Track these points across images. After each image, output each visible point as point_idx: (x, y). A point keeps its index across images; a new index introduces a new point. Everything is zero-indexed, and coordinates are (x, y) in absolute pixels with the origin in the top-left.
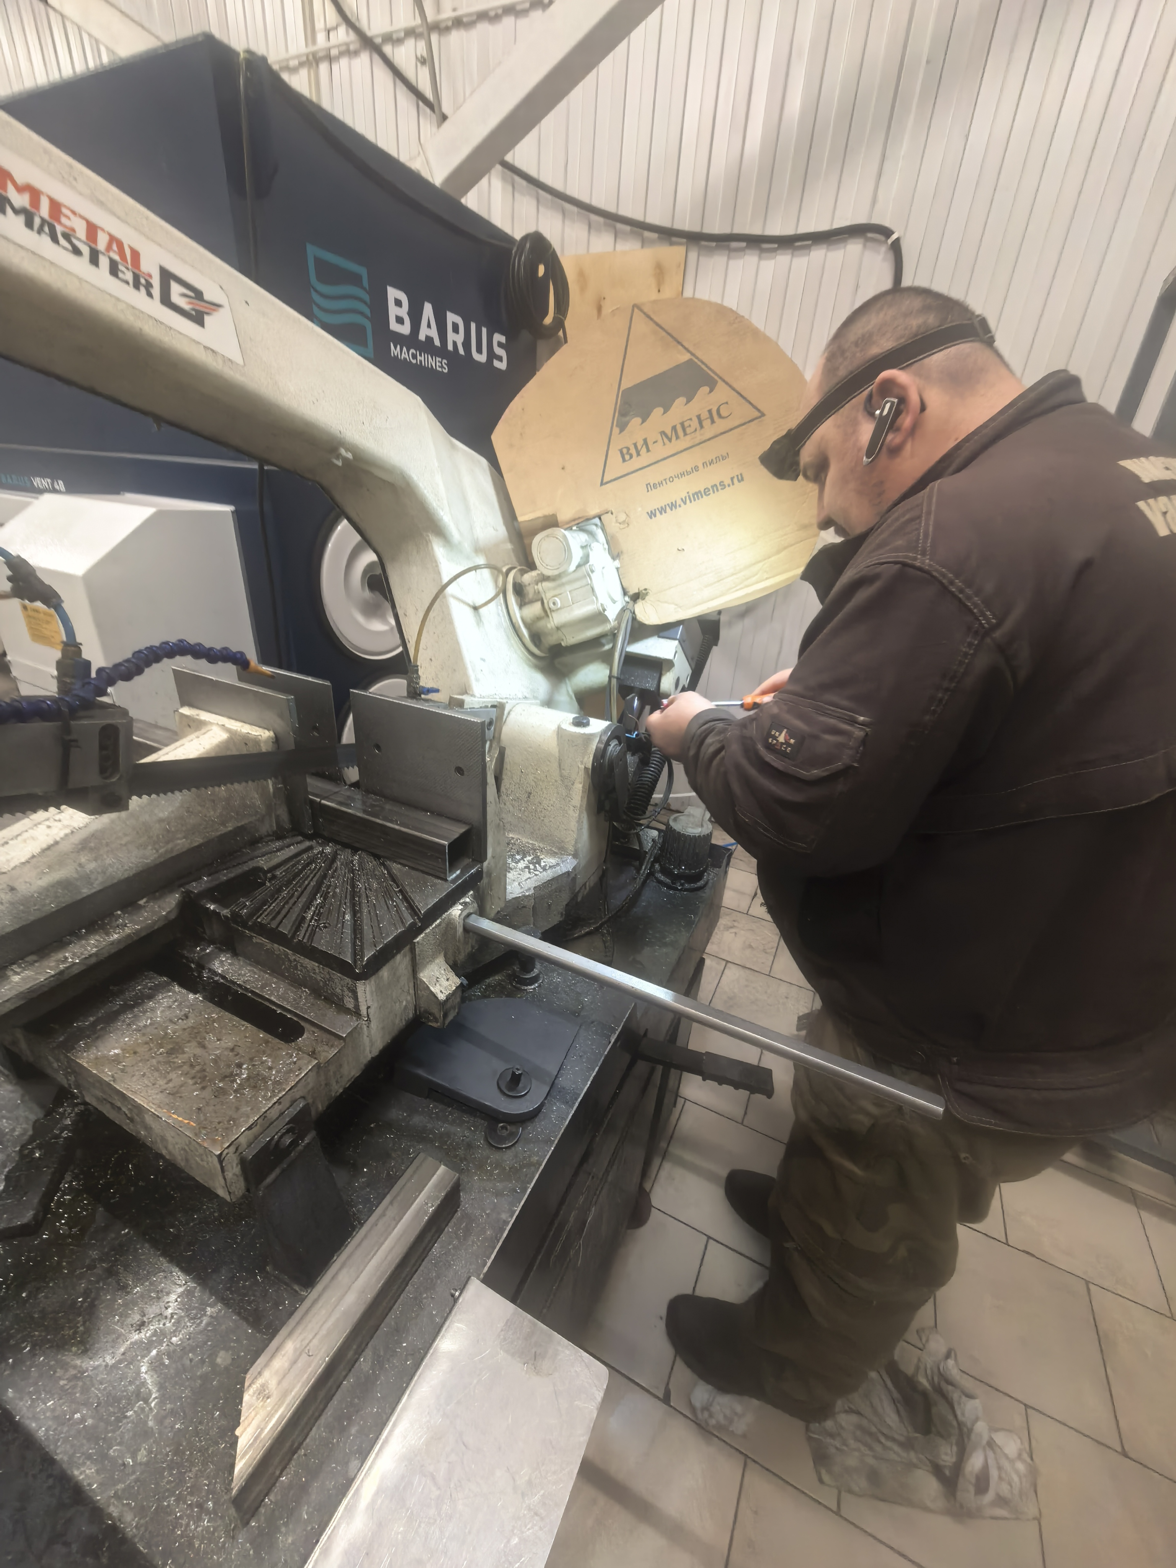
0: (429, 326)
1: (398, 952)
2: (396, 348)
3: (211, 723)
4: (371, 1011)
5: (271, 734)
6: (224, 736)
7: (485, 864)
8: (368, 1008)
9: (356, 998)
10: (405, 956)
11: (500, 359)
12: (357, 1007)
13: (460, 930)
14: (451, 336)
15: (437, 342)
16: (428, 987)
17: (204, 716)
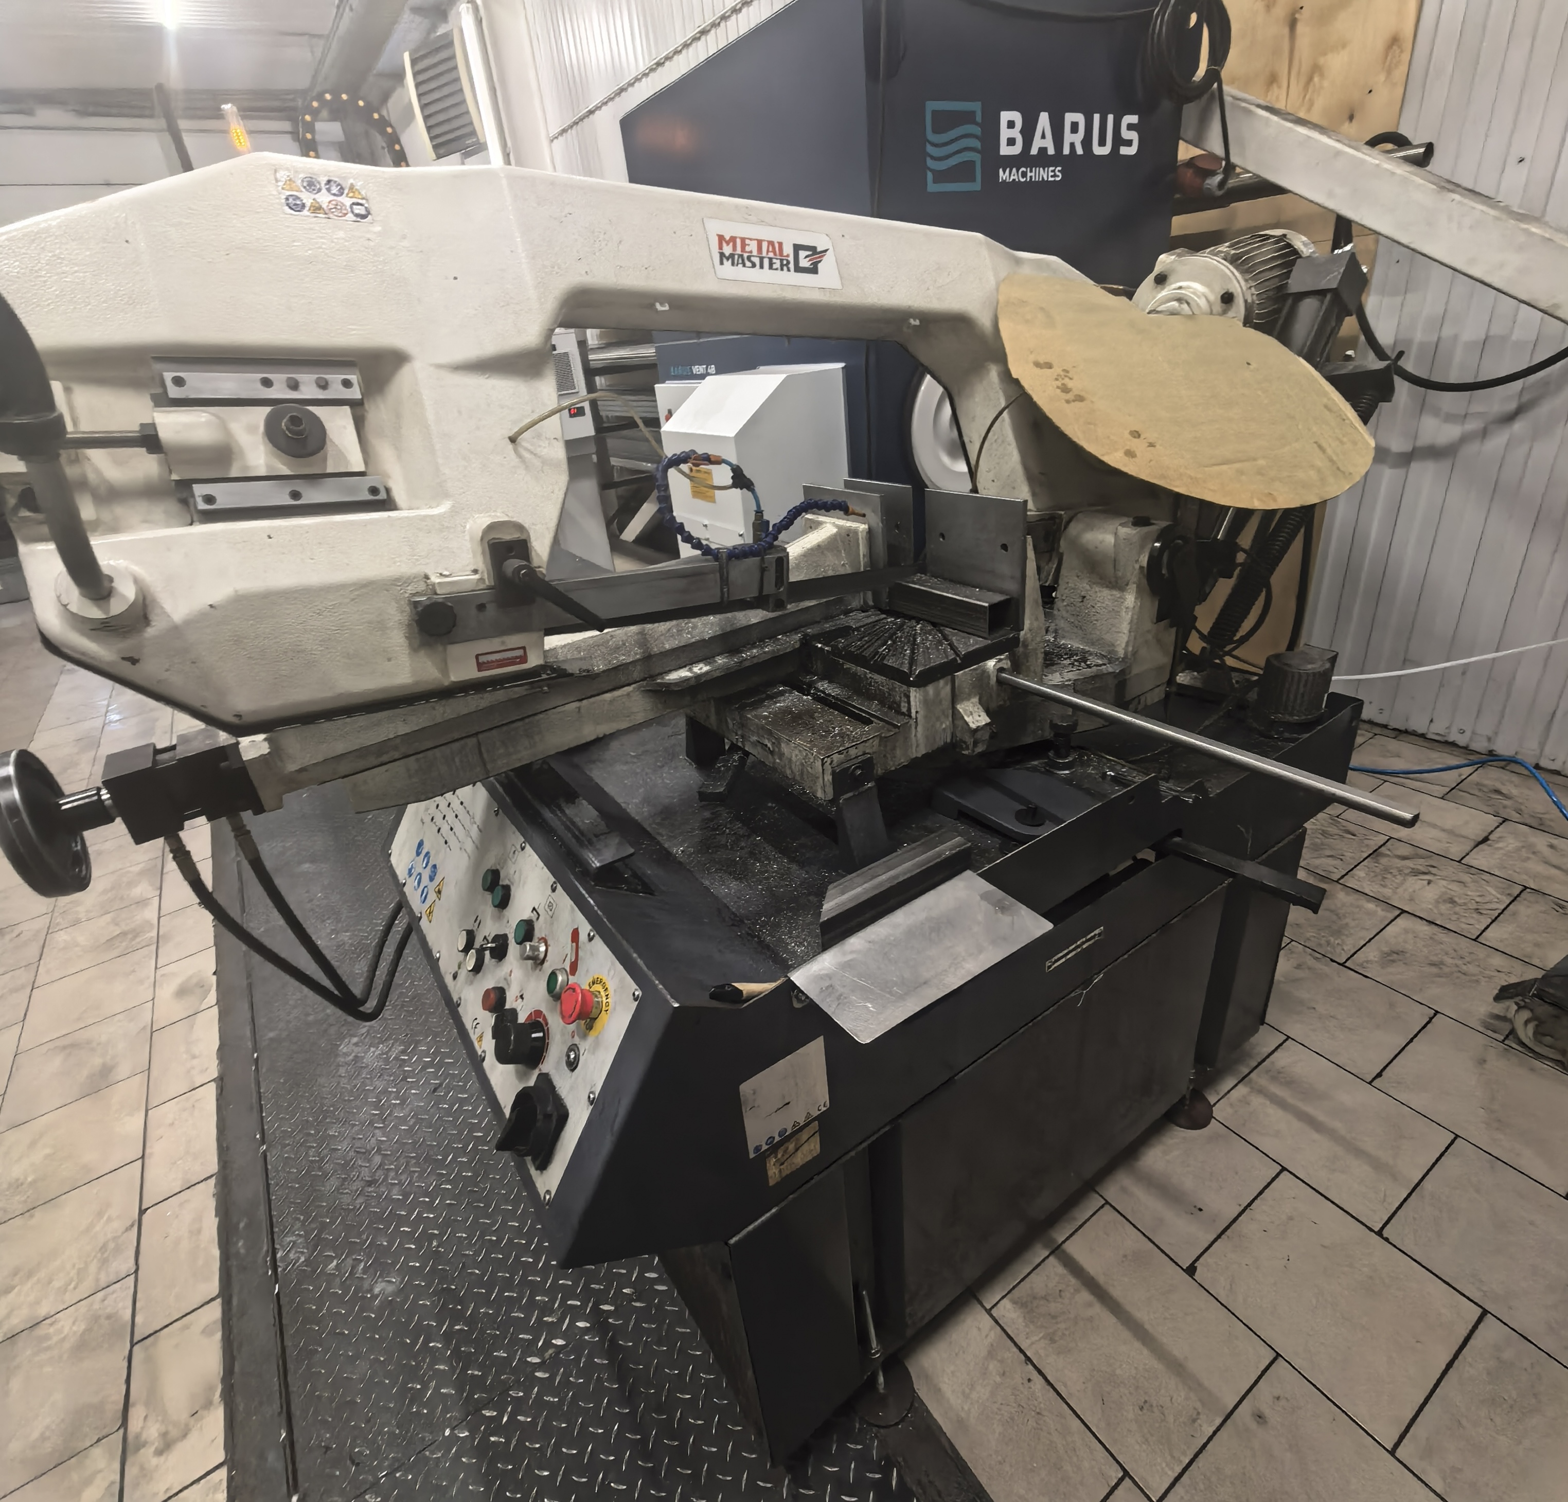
0: (1043, 137)
1: (942, 677)
2: (1004, 173)
3: (826, 523)
4: (919, 716)
5: (866, 526)
6: (835, 530)
7: (1022, 633)
8: (917, 712)
9: (909, 702)
10: (946, 684)
11: (1129, 143)
12: (909, 709)
13: (993, 680)
14: (1068, 137)
15: (1051, 151)
16: (963, 717)
17: (821, 518)
